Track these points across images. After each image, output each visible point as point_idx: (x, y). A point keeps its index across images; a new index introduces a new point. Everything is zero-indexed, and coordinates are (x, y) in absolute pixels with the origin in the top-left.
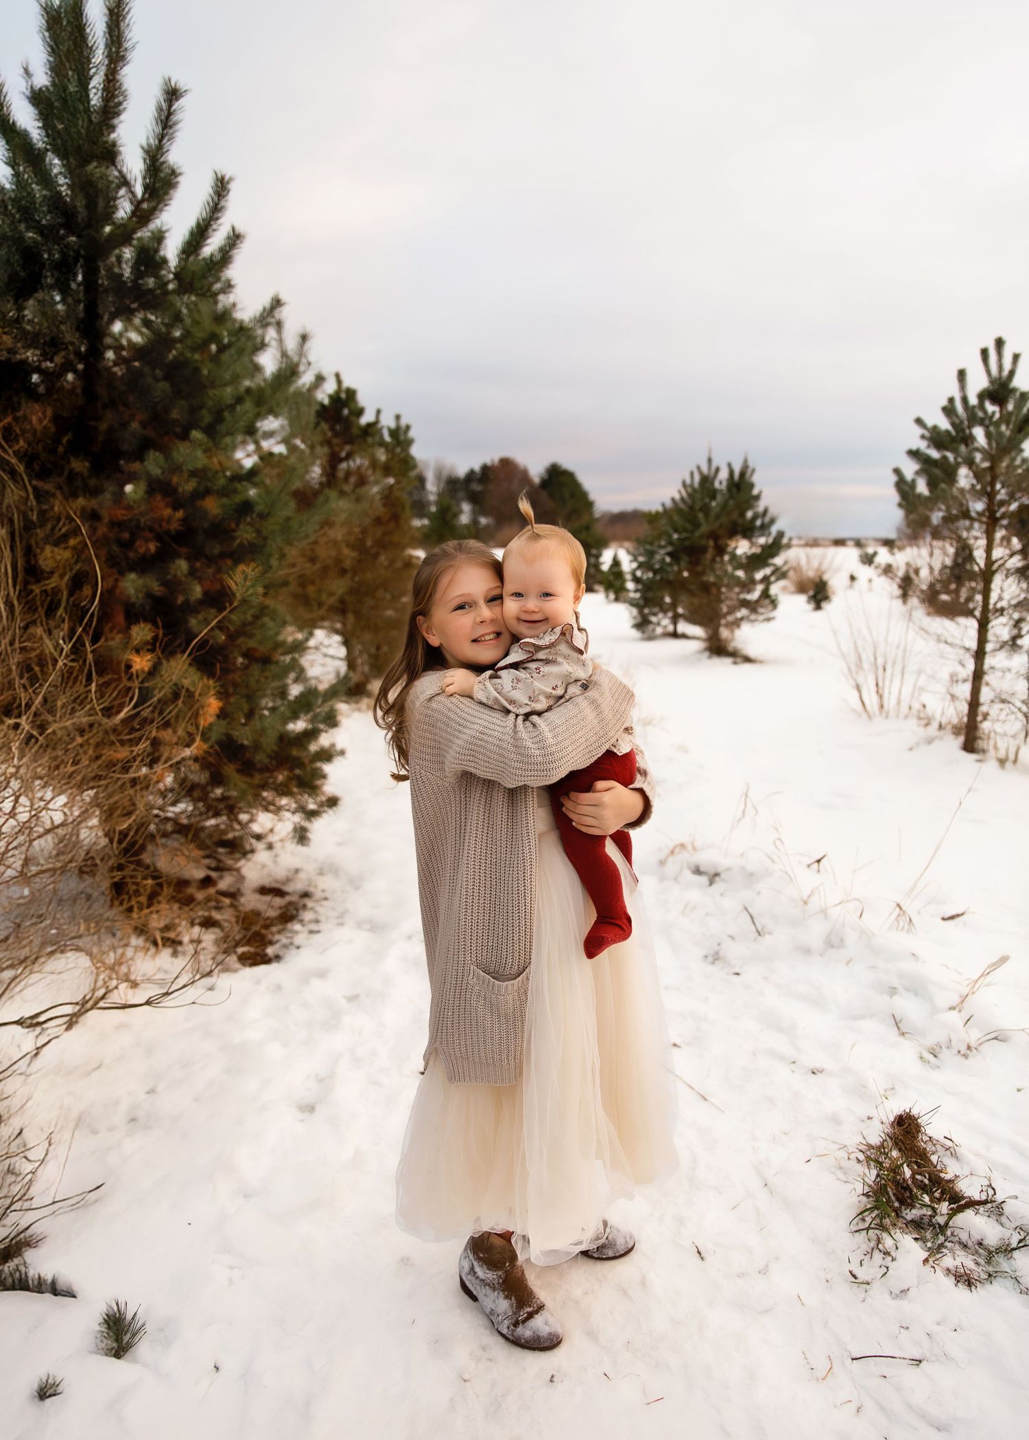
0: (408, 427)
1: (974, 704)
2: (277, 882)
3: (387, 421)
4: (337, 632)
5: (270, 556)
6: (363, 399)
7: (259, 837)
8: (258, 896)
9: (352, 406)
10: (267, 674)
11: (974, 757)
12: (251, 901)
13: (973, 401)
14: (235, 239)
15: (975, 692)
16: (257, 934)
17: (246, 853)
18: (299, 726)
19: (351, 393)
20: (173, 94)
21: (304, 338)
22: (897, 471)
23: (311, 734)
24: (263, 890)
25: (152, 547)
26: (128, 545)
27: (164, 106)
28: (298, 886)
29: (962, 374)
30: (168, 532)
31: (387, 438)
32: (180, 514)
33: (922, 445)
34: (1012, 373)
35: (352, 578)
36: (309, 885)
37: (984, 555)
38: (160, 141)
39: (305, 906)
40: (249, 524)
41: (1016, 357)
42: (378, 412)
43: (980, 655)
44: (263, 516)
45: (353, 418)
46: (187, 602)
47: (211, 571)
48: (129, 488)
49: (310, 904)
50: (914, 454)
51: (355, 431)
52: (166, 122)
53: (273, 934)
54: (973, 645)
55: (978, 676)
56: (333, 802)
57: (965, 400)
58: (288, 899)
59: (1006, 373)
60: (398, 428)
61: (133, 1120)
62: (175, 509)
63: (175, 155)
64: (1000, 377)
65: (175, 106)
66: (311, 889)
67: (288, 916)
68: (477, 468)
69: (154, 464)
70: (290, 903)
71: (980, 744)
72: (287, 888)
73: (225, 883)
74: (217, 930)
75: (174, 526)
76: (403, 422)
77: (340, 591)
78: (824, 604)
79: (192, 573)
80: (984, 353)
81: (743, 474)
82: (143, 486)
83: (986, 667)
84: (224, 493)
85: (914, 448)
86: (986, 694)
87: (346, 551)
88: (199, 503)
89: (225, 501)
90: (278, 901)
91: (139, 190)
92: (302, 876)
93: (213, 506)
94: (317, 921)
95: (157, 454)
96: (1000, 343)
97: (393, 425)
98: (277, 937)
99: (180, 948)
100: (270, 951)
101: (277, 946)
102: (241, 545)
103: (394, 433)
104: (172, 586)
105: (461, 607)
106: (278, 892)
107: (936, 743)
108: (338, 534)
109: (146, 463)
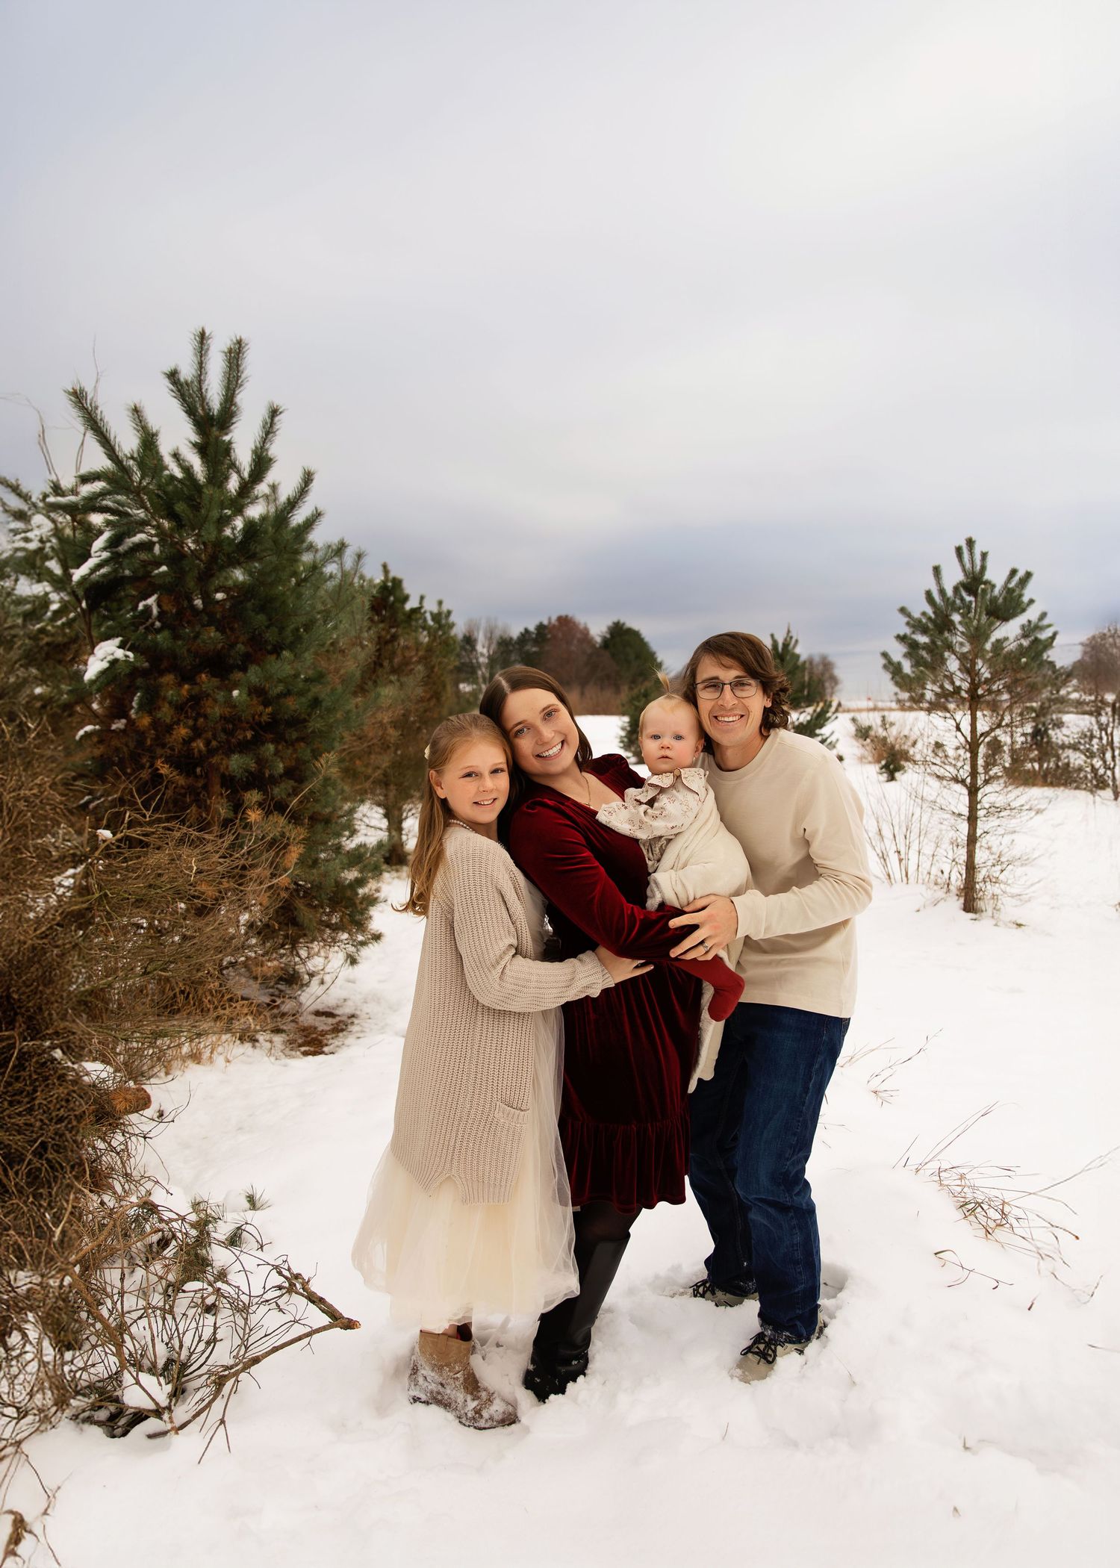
0: (449, 613)
1: (971, 867)
2: (329, 1007)
3: (430, 606)
4: (379, 805)
5: (334, 739)
6: (408, 588)
7: (311, 975)
8: (314, 1017)
9: (398, 593)
10: (329, 831)
11: (971, 915)
12: (307, 1020)
13: (950, 593)
14: (317, 516)
15: (971, 855)
16: (316, 1039)
17: (304, 985)
18: (351, 875)
19: (397, 583)
20: (274, 413)
21: (359, 556)
22: (885, 655)
23: (360, 882)
24: (318, 1013)
25: (249, 734)
26: (230, 733)
27: (269, 421)
28: (347, 1010)
29: (937, 570)
30: (259, 724)
31: (430, 623)
32: (269, 710)
33: (907, 631)
34: (983, 568)
35: (395, 753)
36: (356, 1010)
37: (969, 728)
38: (264, 443)
39: (352, 1023)
40: (319, 716)
41: (984, 556)
42: (422, 598)
43: (972, 819)
44: (329, 710)
45: (398, 605)
46: (271, 776)
47: (290, 751)
48: (236, 693)
49: (356, 1021)
50: (901, 638)
51: (401, 617)
52: (269, 430)
53: (328, 1040)
54: (966, 812)
55: (972, 840)
56: (377, 937)
57: (942, 592)
58: (338, 1019)
59: (978, 568)
60: (439, 614)
61: (240, 1129)
62: (266, 706)
63: (274, 450)
64: (973, 572)
65: (276, 419)
66: (358, 1013)
67: (339, 1029)
68: (532, 628)
69: (254, 675)
70: (340, 1022)
71: (980, 904)
72: (336, 1012)
73: (288, 1006)
74: (283, 1035)
75: (265, 718)
76: (445, 608)
77: (385, 765)
78: (897, 775)
79: (277, 753)
80: (959, 551)
81: (786, 645)
82: (246, 691)
83: (979, 832)
84: (301, 693)
85: (902, 633)
86: (980, 856)
87: (391, 731)
88: (282, 700)
89: (303, 700)
90: (330, 1020)
91: (246, 475)
92: (349, 1003)
93: (292, 704)
94: (362, 1031)
95: (257, 668)
96: (970, 543)
97: (435, 610)
98: (331, 1041)
99: (257, 1044)
100: (326, 1049)
101: (331, 1046)
102: (313, 732)
103: (436, 617)
104: (261, 762)
105: (469, 775)
106: (329, 1014)
107: (942, 903)
108: (386, 717)
109: (248, 675)
